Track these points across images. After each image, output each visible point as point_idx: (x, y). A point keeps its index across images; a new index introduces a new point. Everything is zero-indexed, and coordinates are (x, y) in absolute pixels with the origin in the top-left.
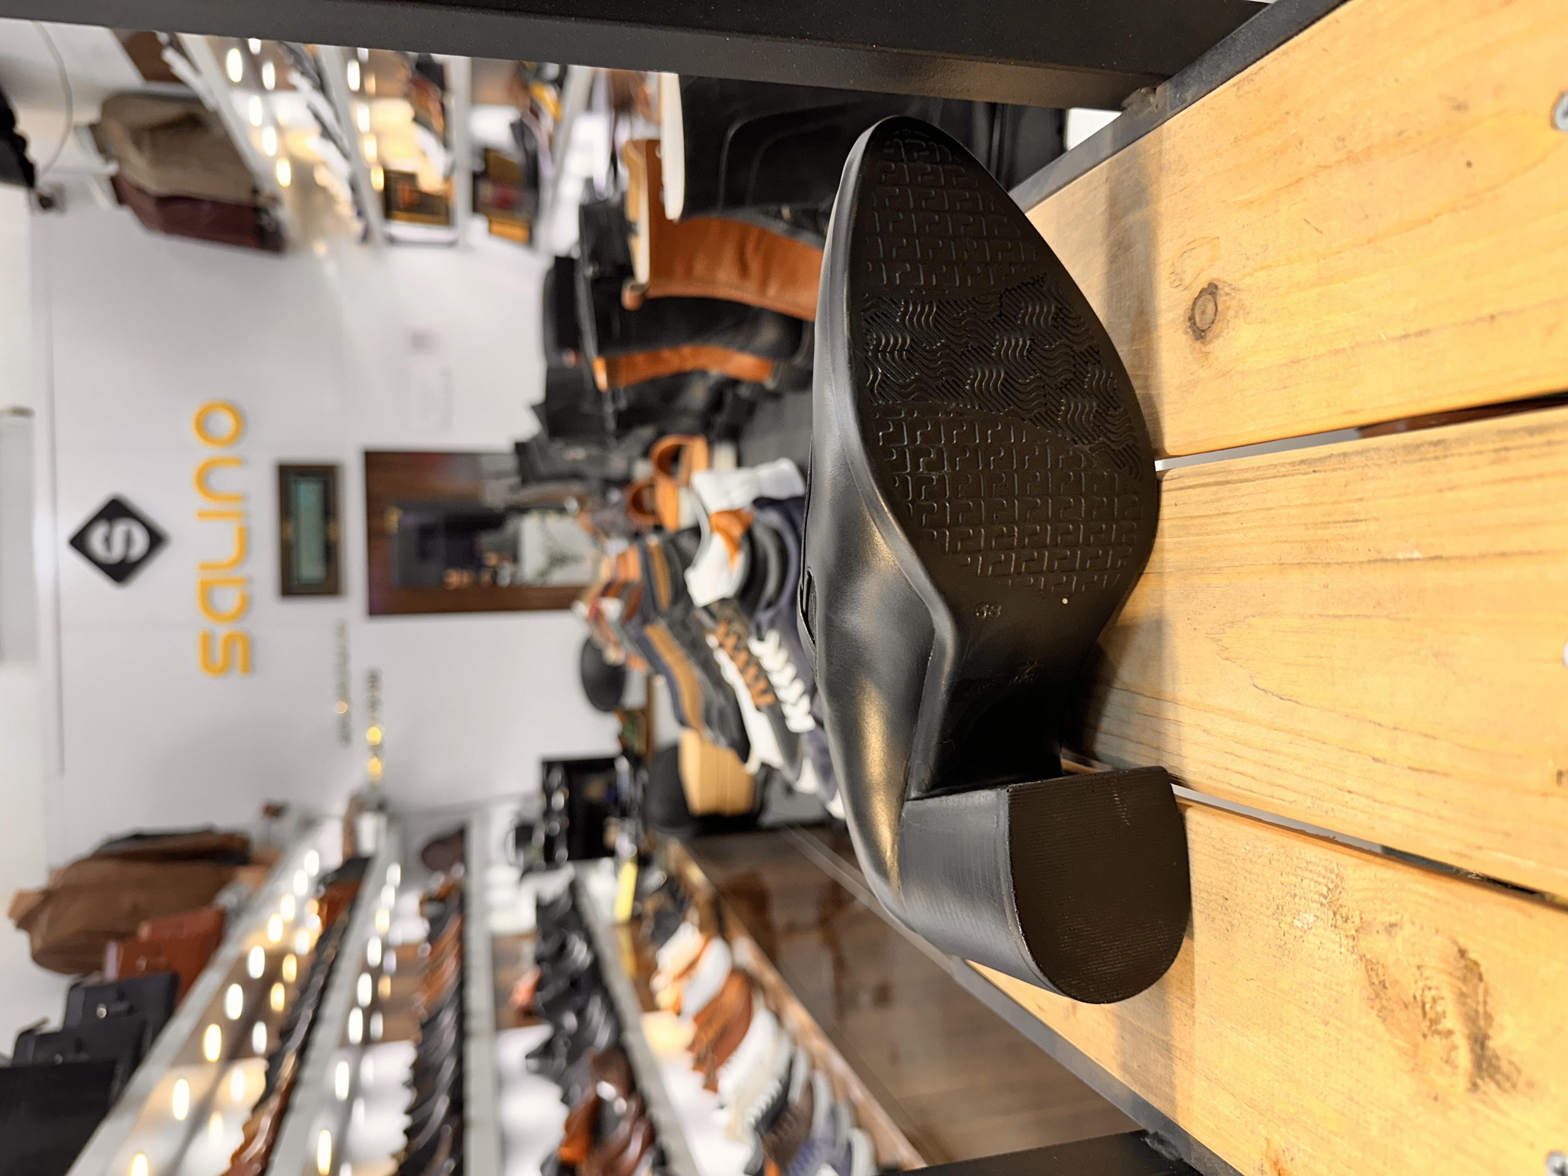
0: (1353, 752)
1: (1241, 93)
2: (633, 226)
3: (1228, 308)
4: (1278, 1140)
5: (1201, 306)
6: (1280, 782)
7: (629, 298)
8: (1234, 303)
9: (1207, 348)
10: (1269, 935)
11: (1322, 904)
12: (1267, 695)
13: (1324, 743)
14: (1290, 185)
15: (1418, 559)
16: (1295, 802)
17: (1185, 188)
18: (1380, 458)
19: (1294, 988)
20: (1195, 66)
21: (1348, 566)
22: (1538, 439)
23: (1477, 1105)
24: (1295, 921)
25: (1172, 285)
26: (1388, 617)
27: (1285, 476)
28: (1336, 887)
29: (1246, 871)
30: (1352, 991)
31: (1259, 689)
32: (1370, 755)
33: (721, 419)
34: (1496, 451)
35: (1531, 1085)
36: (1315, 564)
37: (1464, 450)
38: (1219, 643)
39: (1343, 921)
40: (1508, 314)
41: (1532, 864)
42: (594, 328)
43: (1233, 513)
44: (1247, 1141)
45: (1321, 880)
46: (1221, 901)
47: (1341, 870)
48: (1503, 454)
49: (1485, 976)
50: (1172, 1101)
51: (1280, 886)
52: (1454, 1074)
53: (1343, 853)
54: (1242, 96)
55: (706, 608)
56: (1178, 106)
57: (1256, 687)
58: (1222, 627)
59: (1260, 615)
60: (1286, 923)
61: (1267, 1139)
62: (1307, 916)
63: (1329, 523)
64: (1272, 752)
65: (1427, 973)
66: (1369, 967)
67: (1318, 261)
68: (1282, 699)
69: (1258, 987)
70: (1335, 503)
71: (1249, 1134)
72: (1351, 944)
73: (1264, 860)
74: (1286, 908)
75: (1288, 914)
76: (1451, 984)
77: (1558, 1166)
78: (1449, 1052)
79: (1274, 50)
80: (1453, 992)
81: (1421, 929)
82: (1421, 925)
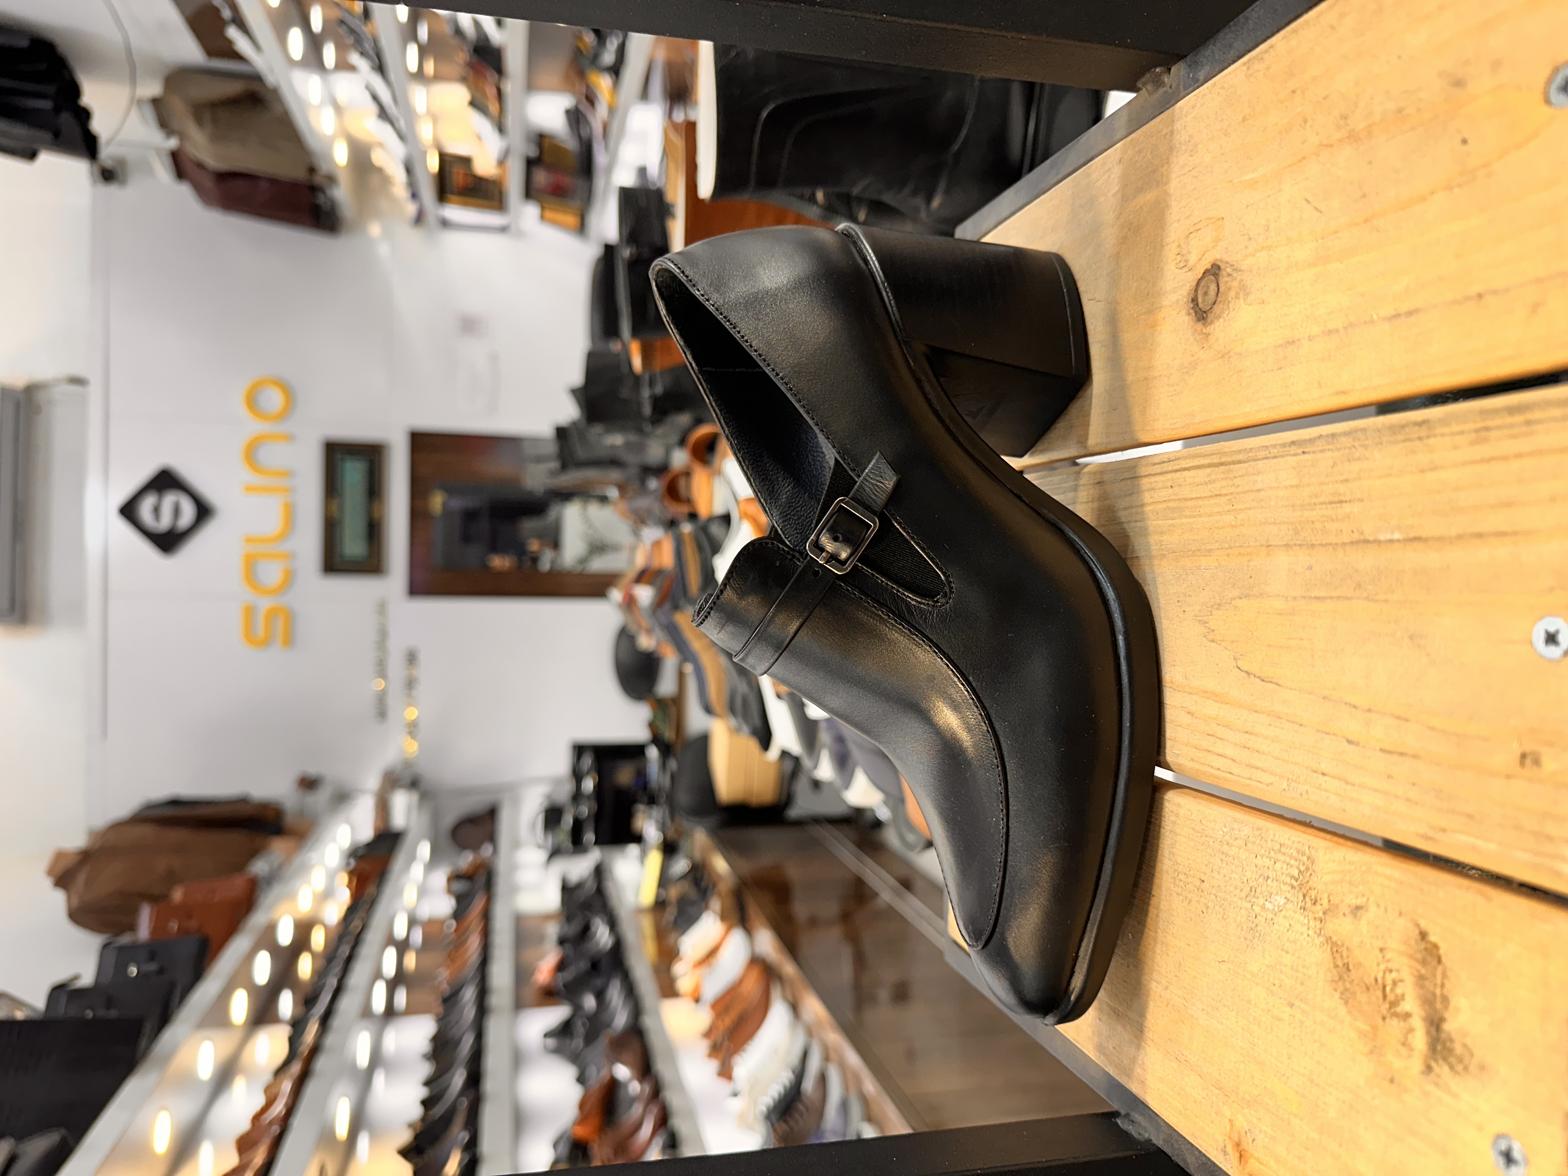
0: (1328, 734)
1: (1251, 71)
2: (670, 209)
3: (1229, 289)
4: (1241, 1122)
5: (1204, 287)
6: (1259, 764)
8: (1235, 284)
9: (1208, 329)
10: (1241, 917)
11: (1293, 887)
12: (1250, 677)
13: (1301, 725)
14: (1292, 164)
15: (1398, 541)
16: (1272, 784)
17: (1193, 169)
18: (1367, 439)
19: (1262, 970)
20: (1209, 45)
21: (1331, 548)
22: (1518, 419)
23: (1430, 1088)
24: (1267, 903)
25: (1178, 266)
26: (1367, 599)
27: (1275, 457)
29: (1223, 853)
30: (1318, 973)
31: (1242, 671)
32: (1344, 737)
34: (1477, 431)
35: (1482, 1067)
36: (1300, 545)
37: (1446, 430)
38: (1207, 625)
39: (1312, 904)
40: (1495, 292)
41: (1493, 847)
42: (630, 309)
43: (1226, 495)
44: (1212, 1122)
45: (1292, 862)
46: (1198, 883)
47: (1313, 852)
48: (1483, 434)
49: (1443, 959)
50: (1142, 1083)
51: (1255, 868)
52: (1410, 1056)
53: (1316, 837)
54: (1252, 75)
56: (1191, 86)
57: (1239, 669)
58: (1210, 609)
59: (1246, 597)
60: (1258, 905)
61: (1230, 1120)
62: (1278, 898)
63: (1315, 504)
64: (1251, 734)
65: (1389, 956)
66: (1335, 949)
67: (1317, 241)
68: (1263, 680)
69: (1229, 969)
70: (1322, 484)
71: (1214, 1115)
72: (1318, 926)
73: (1240, 842)
74: (1258, 890)
75: (1260, 896)
76: (1411, 967)
77: (1503, 1149)
78: (1407, 1035)
79: (1284, 27)
80: (1413, 975)
81: (1386, 911)
82: (1386, 908)
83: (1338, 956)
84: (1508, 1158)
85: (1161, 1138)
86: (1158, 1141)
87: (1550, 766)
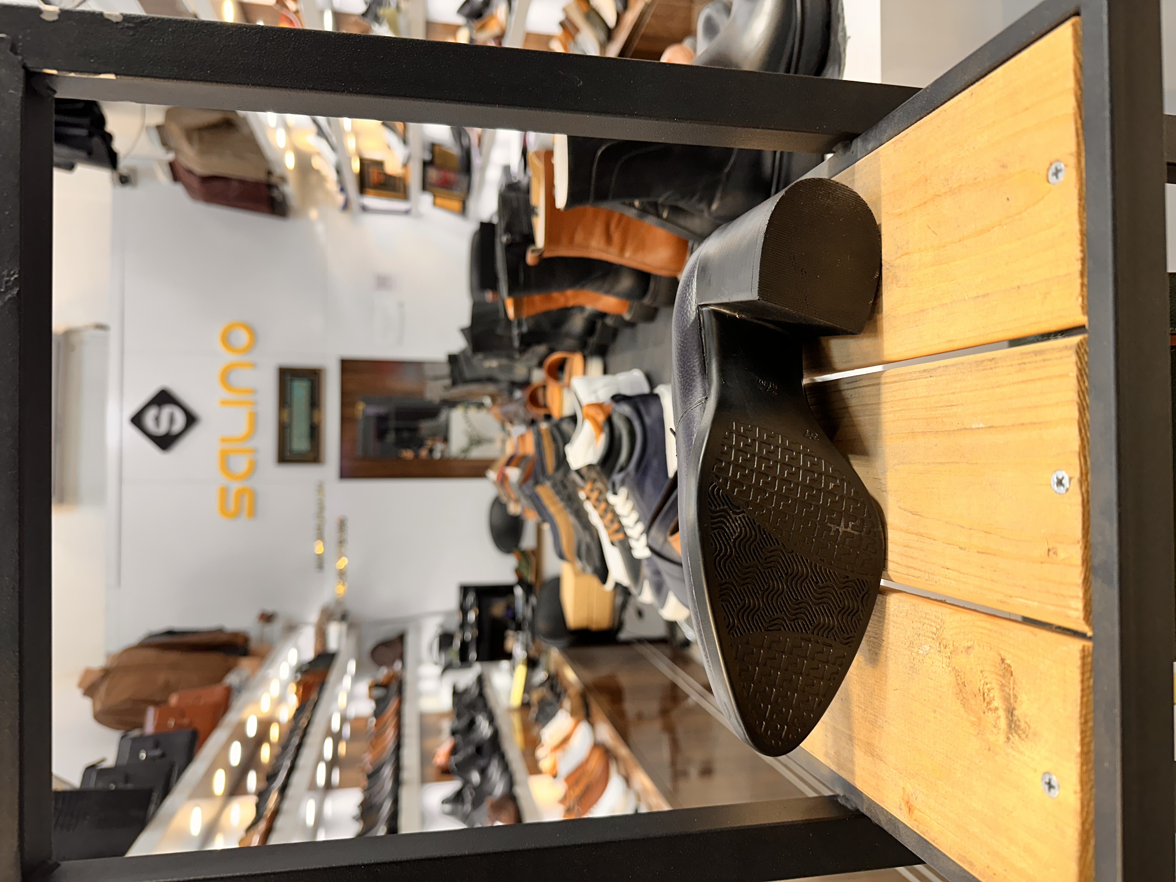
0: (949, 544)
1: (896, 148)
2: (535, 210)
3: (888, 277)
4: (909, 788)
6: (912, 565)
7: (531, 258)
8: (890, 274)
10: (906, 660)
11: (933, 639)
12: (906, 513)
14: (920, 205)
15: (982, 428)
18: (964, 369)
19: (918, 692)
20: (873, 129)
21: (947, 433)
22: (1039, 358)
23: (1009, 751)
24: (920, 650)
26: (967, 463)
27: (915, 379)
30: (948, 690)
31: (902, 509)
32: (958, 546)
33: (593, 341)
34: (1020, 364)
35: (1035, 734)
36: (930, 432)
38: (880, 481)
39: (944, 648)
40: (1026, 286)
41: (1036, 604)
42: (506, 277)
43: (888, 402)
44: (893, 791)
45: (933, 624)
47: (944, 617)
48: (1023, 366)
49: (1013, 673)
50: (852, 772)
51: (912, 629)
52: (998, 733)
53: (946, 608)
55: (578, 472)
57: (899, 507)
60: (915, 652)
61: (903, 788)
62: (925, 646)
63: (938, 407)
65: (985, 675)
66: (957, 674)
67: (935, 251)
68: (913, 514)
69: (900, 693)
70: (941, 395)
71: (894, 786)
72: (948, 662)
73: (904, 614)
74: (915, 643)
75: (916, 646)
76: (997, 680)
77: (1047, 781)
78: (996, 721)
79: (913, 124)
80: (999, 684)
81: (983, 648)
82: (983, 646)
83: (959, 678)
84: (1050, 786)
85: (864, 806)
86: (863, 810)
87: (1062, 555)
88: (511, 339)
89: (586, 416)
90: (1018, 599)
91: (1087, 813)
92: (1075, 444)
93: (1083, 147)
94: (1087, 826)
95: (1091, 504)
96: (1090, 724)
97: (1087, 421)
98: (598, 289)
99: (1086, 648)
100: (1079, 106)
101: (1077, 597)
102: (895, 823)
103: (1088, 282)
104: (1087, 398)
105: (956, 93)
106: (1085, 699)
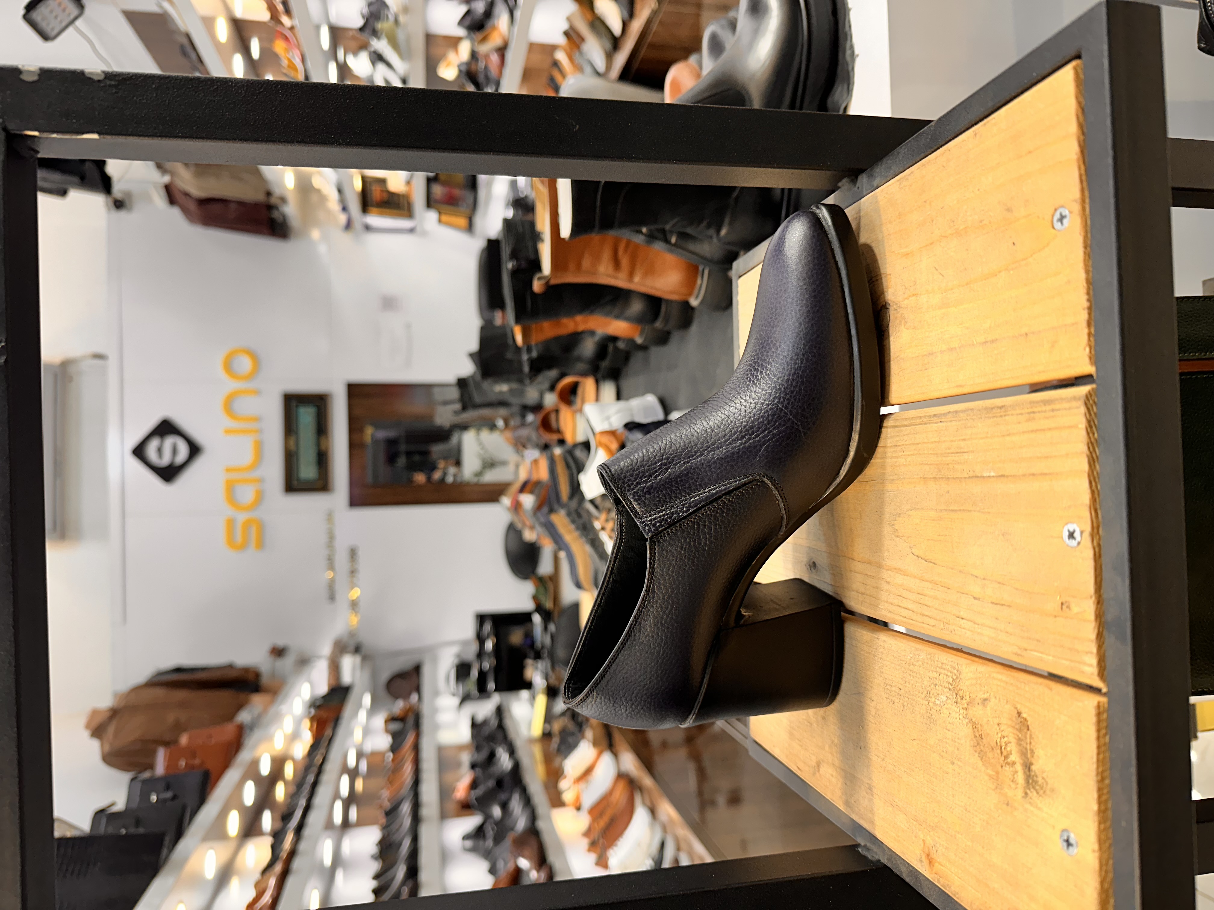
0: (963, 593)
1: (901, 186)
2: (541, 235)
3: (896, 318)
4: (929, 841)
6: (927, 613)
7: (537, 286)
8: (899, 315)
10: (923, 710)
11: (950, 689)
12: (919, 559)
13: (949, 589)
14: (927, 246)
15: (993, 476)
16: (935, 626)
18: (973, 414)
19: (936, 743)
20: (879, 165)
21: (959, 480)
22: (1048, 408)
23: (1028, 806)
24: (936, 701)
26: (979, 511)
27: (925, 424)
28: (957, 678)
29: (911, 670)
30: (966, 742)
31: (915, 556)
32: (972, 596)
33: (605, 364)
34: (1028, 413)
35: (1053, 790)
36: (942, 478)
37: (1014, 412)
38: (894, 527)
39: (960, 699)
40: (1033, 333)
41: (1051, 658)
42: (513, 304)
43: (899, 446)
44: (913, 843)
45: (949, 674)
46: (897, 691)
47: (960, 667)
48: (1032, 415)
49: (1030, 728)
50: (872, 823)
51: (928, 679)
52: (1016, 788)
53: (962, 657)
54: (902, 188)
55: (592, 501)
57: (913, 554)
58: (894, 517)
59: (914, 509)
60: (932, 702)
61: (923, 840)
62: (942, 697)
63: (948, 453)
64: (922, 594)
65: (1002, 728)
66: (974, 726)
67: (942, 293)
68: (926, 561)
69: (918, 744)
70: (952, 441)
71: (914, 838)
72: (965, 713)
73: (920, 663)
74: (931, 693)
75: (933, 696)
76: (1014, 734)
77: (1066, 838)
78: (1014, 775)
79: (918, 162)
80: (1015, 738)
81: (1000, 701)
82: (999, 698)
83: (976, 730)
84: (1068, 843)
85: (886, 858)
86: (884, 860)
87: (1075, 609)
88: (520, 363)
89: (600, 444)
90: (1032, 653)
91: (1106, 872)
92: (1085, 497)
93: (1087, 193)
94: (1106, 886)
95: (1103, 558)
96: (1107, 781)
97: (1097, 473)
98: (607, 314)
99: (1101, 704)
100: (1082, 152)
101: (1091, 653)
102: (917, 875)
103: (1095, 331)
104: (1097, 450)
105: (960, 132)
106: (1101, 756)
